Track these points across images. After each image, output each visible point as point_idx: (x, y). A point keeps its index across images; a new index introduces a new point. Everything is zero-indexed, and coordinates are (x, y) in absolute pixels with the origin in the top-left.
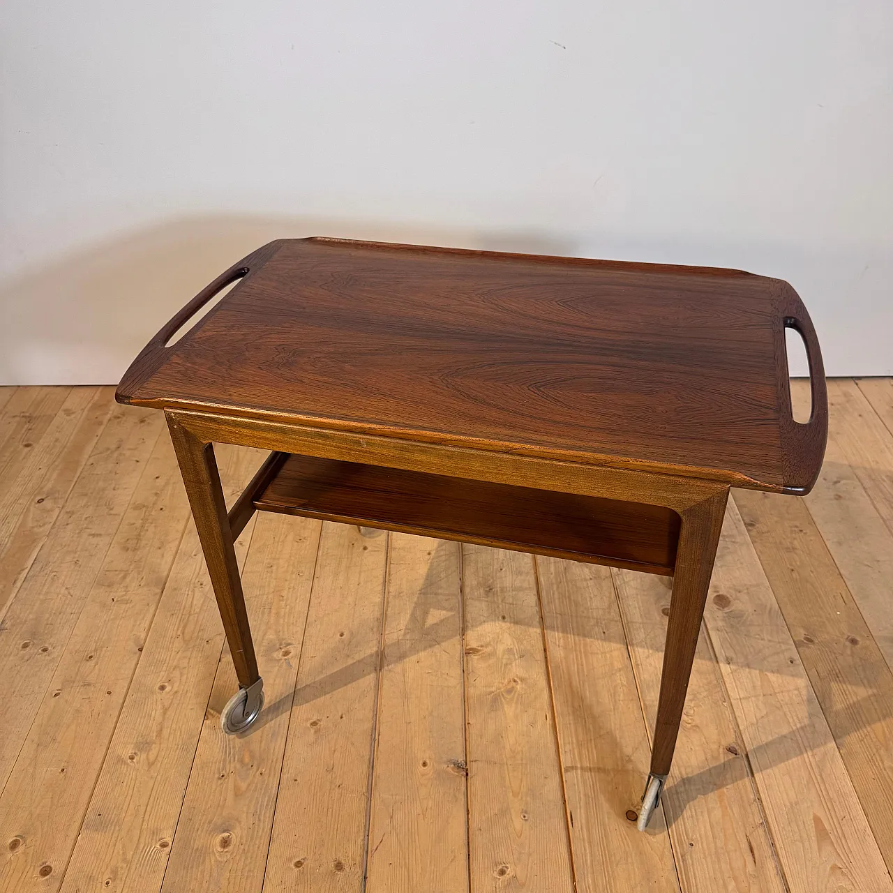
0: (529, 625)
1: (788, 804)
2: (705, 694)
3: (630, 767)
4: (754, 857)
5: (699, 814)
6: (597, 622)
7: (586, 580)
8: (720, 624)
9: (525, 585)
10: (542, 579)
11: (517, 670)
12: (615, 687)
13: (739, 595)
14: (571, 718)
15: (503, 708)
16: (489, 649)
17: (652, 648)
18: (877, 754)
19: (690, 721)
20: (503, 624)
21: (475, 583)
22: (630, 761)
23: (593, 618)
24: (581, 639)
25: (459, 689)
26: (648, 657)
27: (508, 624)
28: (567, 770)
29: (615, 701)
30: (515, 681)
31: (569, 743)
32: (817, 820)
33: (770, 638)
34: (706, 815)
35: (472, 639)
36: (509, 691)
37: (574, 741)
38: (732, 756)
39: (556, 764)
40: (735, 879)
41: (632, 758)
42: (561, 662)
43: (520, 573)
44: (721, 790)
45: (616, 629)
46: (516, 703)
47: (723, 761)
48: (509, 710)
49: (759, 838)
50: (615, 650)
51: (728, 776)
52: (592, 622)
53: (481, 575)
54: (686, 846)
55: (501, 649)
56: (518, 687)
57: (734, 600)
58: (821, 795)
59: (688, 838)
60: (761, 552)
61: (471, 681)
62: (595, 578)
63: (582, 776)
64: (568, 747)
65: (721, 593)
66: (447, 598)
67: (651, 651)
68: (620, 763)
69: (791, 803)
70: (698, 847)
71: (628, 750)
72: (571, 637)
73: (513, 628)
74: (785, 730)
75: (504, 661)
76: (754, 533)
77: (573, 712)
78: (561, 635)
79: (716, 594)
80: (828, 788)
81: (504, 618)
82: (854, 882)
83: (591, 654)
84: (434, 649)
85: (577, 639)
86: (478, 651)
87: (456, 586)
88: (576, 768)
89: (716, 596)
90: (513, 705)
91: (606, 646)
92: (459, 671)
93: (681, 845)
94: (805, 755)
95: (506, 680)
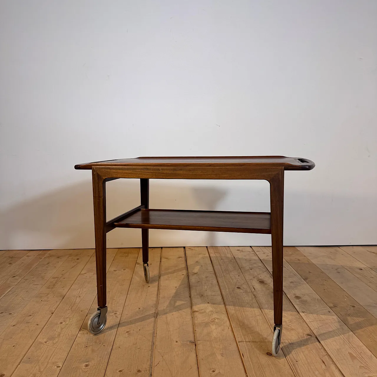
0: (219, 304)
1: (337, 349)
2: (295, 320)
3: (267, 340)
4: (325, 364)
5: (298, 353)
6: (248, 303)
7: (241, 293)
8: (299, 303)
9: (217, 294)
10: (223, 293)
11: (215, 316)
12: (257, 319)
13: (304, 296)
14: (240, 328)
15: (210, 326)
16: (203, 311)
18: (371, 335)
19: (290, 328)
21: (196, 294)
22: (266, 339)
23: (246, 302)
24: (242, 308)
25: (191, 322)
26: (270, 312)
27: (210, 305)
28: (239, 342)
29: (258, 323)
30: (214, 319)
31: (239, 335)
32: (350, 353)
33: (319, 306)
34: (301, 353)
35: (195, 308)
36: (213, 322)
37: (242, 334)
38: (309, 336)
39: (234, 341)
40: (318, 371)
43: (214, 291)
44: (307, 346)
45: (256, 305)
46: (216, 325)
47: (306, 338)
48: (213, 327)
49: (326, 359)
50: (257, 311)
51: (309, 342)
53: (198, 292)
54: (294, 362)
55: (208, 311)
56: (216, 320)
58: (350, 346)
59: (295, 360)
60: (311, 286)
61: (196, 319)
62: (245, 292)
63: (246, 343)
64: (239, 337)
65: (297, 295)
66: (184, 298)
67: (271, 310)
68: (262, 340)
70: (300, 362)
72: (237, 308)
73: (212, 305)
74: (331, 330)
75: (210, 314)
76: (307, 281)
78: (233, 307)
80: (353, 345)
81: (208, 303)
82: (370, 370)
83: (246, 311)
84: (179, 311)
85: (240, 308)
86: (198, 311)
87: (188, 295)
88: (243, 341)
89: (296, 296)
90: (214, 325)
91: (252, 309)
92: (190, 317)
93: (292, 361)
94: (341, 336)
95: (211, 319)
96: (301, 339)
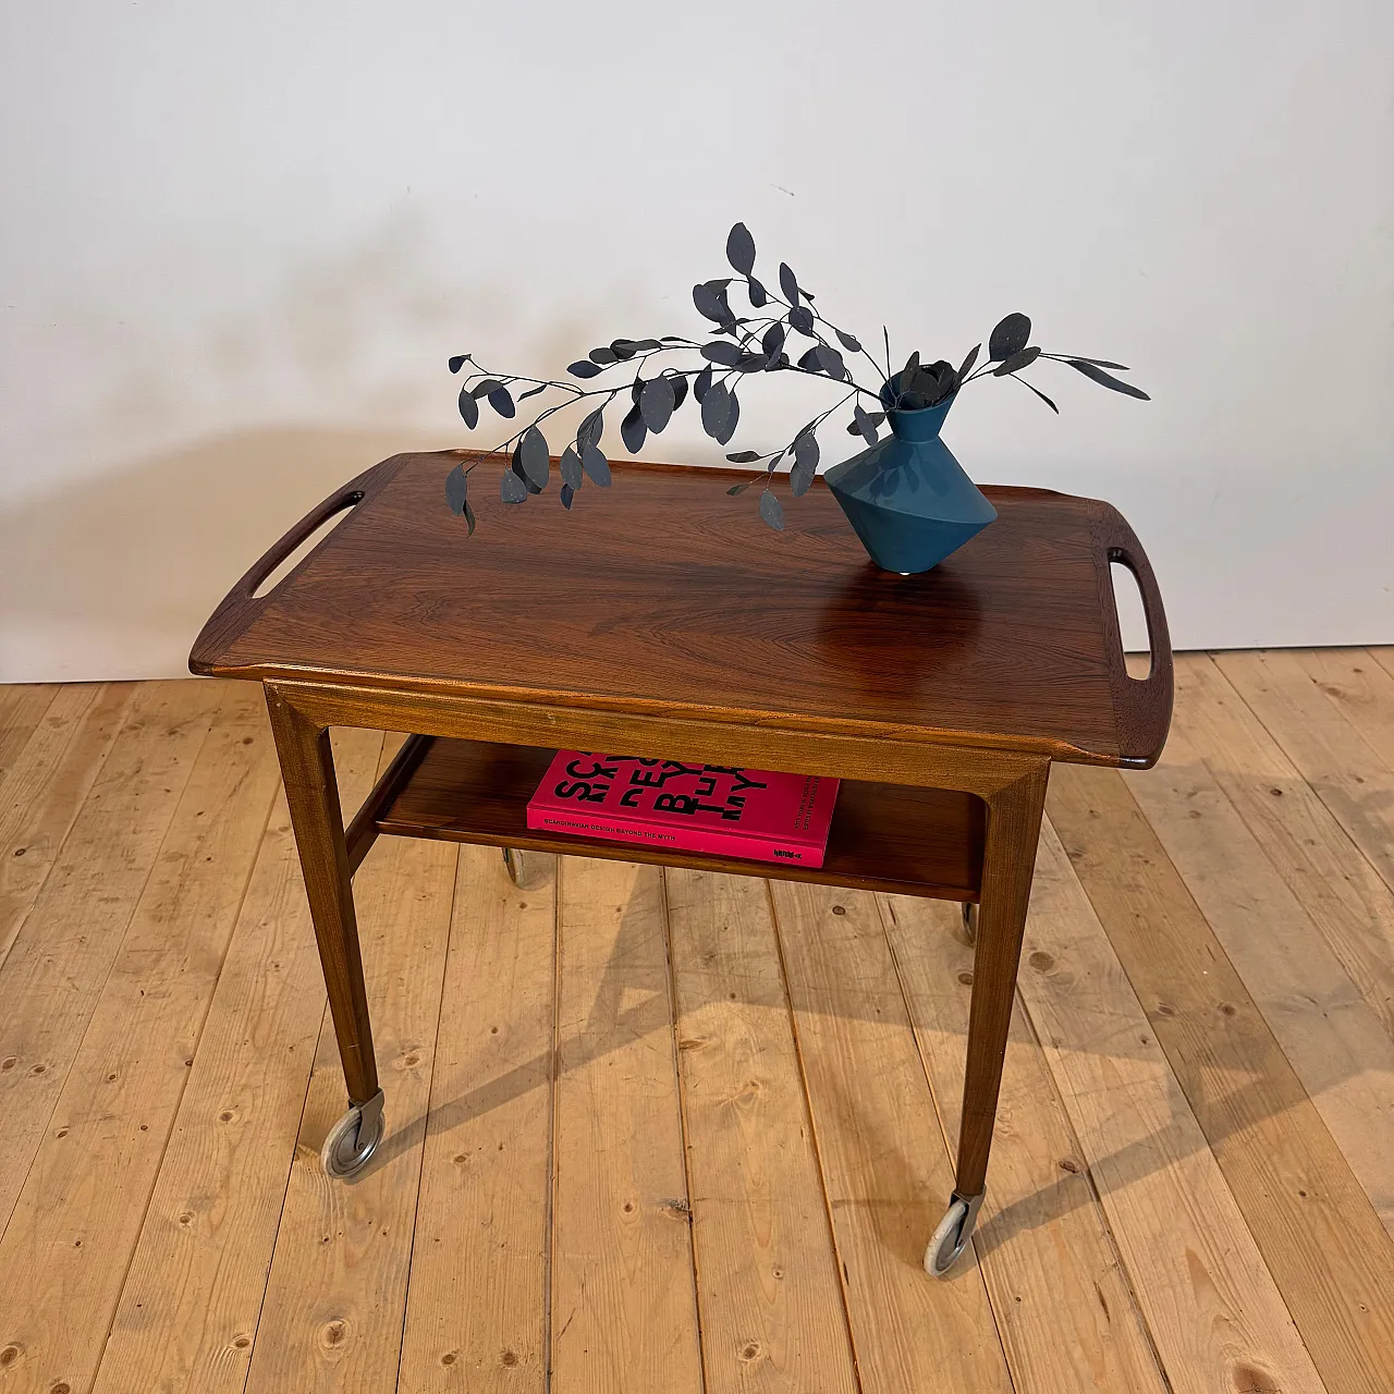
0: (770, 1004)
1: (1150, 1236)
2: (1025, 1090)
3: (925, 1197)
4: (1107, 1312)
5: (1026, 1257)
6: (868, 997)
7: (849, 939)
8: (1042, 993)
9: (763, 949)
10: (786, 941)
11: (756, 1068)
12: (899, 1085)
13: (1064, 951)
14: (837, 1132)
15: (739, 1124)
16: (714, 1041)
17: (947, 1030)
18: (1268, 1163)
19: (1006, 1129)
20: (733, 1006)
21: (688, 948)
22: (925, 1187)
23: (862, 991)
24: (846, 1020)
25: (673, 1099)
26: (942, 1043)
27: (740, 1005)
28: (836, 1204)
29: (899, 1106)
30: (754, 1085)
31: (836, 1167)
32: (1192, 1257)
33: (1111, 1010)
34: (1036, 1259)
35: (689, 1028)
36: (749, 1098)
37: (844, 1163)
38: (1067, 1174)
39: (819, 1198)
40: (1082, 1342)
41: (928, 1184)
42: (820, 1056)
43: (753, 933)
44: (1054, 1221)
45: (894, 1005)
46: (758, 1115)
47: (1055, 1181)
48: (750, 1126)
49: (1113, 1286)
50: (896, 1034)
51: (1065, 1203)
52: (861, 997)
53: (696, 936)
54: (1011, 1301)
55: (731, 1040)
56: (759, 1092)
57: (1059, 959)
58: (1194, 1221)
59: (1012, 1291)
60: (1092, 893)
61: (690, 1087)
62: (862, 936)
63: (858, 1212)
64: (835, 1174)
65: (1039, 950)
66: (649, 971)
67: (946, 1034)
68: (910, 1192)
69: (1154, 1236)
70: (1027, 1303)
71: (923, 1174)
72: (831, 1019)
73: (747, 1009)
74: (1139, 1136)
75: (737, 1058)
76: (1081, 866)
77: (841, 1125)
78: (817, 1017)
79: (1032, 952)
80: (1204, 1212)
81: (733, 996)
82: (1247, 1338)
83: (862, 1041)
84: (634, 1045)
85: (839, 1020)
86: (698, 1044)
87: (662, 951)
88: (849, 1202)
89: (1034, 955)
90: (753, 1119)
91: (882, 1029)
92: (669, 1075)
93: (1003, 1300)
94: (1170, 1168)
95: (741, 1084)
96: (1040, 1189)
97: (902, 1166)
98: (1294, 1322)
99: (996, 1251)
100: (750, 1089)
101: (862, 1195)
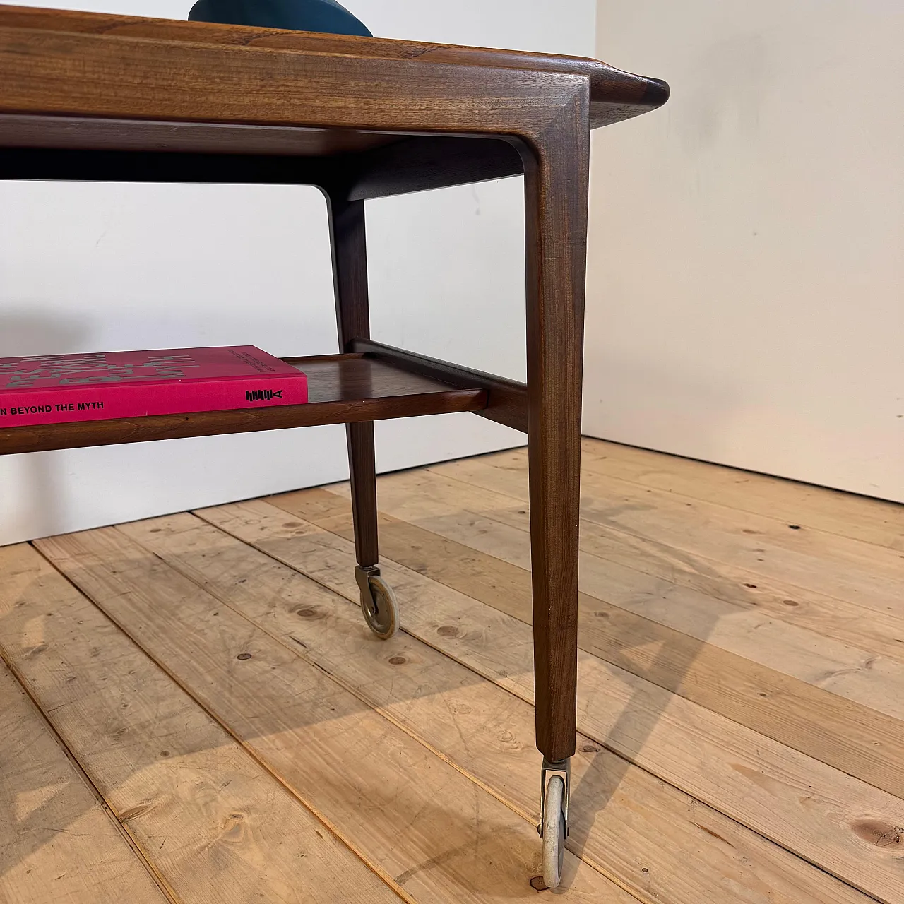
0: (215, 745)
1: (696, 769)
2: (506, 713)
3: (486, 829)
4: (719, 837)
5: (619, 832)
6: (315, 704)
7: (267, 672)
8: (465, 649)
9: (178, 707)
10: (202, 694)
11: (229, 801)
12: (393, 754)
13: (460, 621)
14: (358, 817)
15: (238, 859)
16: (163, 799)
17: (407, 699)
18: (722, 686)
19: (515, 745)
20: (170, 761)
21: (87, 734)
22: (479, 823)
23: (307, 702)
24: (306, 728)
25: (138, 871)
26: (409, 709)
27: (178, 759)
28: (401, 881)
29: (405, 769)
30: (235, 817)
31: (379, 848)
32: (737, 767)
33: (525, 641)
34: (629, 830)
35: (123, 798)
36: (235, 831)
37: (384, 840)
38: (593, 755)
39: (377, 882)
40: (729, 876)
41: (481, 818)
42: (296, 764)
43: (159, 699)
44: (616, 794)
45: (345, 700)
46: (257, 841)
47: (589, 764)
48: (254, 856)
49: (710, 819)
50: (363, 721)
51: (611, 776)
52: (308, 707)
53: (93, 721)
54: (640, 875)
55: (184, 791)
56: (247, 821)
57: (460, 626)
58: (716, 744)
59: (635, 867)
60: (451, 584)
61: (155, 850)
62: (279, 665)
63: (430, 876)
64: (381, 853)
65: (440, 626)
66: (44, 770)
67: (408, 702)
68: (469, 832)
69: (698, 767)
70: (654, 869)
71: (468, 812)
72: (289, 733)
73: (189, 759)
74: (622, 708)
75: (200, 802)
76: (430, 574)
77: (356, 809)
78: (272, 737)
79: (437, 629)
80: (715, 735)
81: (165, 754)
82: (834, 802)
83: (332, 737)
84: (54, 841)
85: (299, 731)
86: (144, 808)
87: (55, 750)
88: (413, 872)
89: (439, 630)
90: (253, 846)
91: (345, 721)
92: (122, 849)
93: (633, 878)
94: (662, 718)
95: (219, 822)
96: (582, 776)
97: (446, 816)
98: (849, 775)
99: (588, 840)
100: (233, 822)
101: (423, 858)
